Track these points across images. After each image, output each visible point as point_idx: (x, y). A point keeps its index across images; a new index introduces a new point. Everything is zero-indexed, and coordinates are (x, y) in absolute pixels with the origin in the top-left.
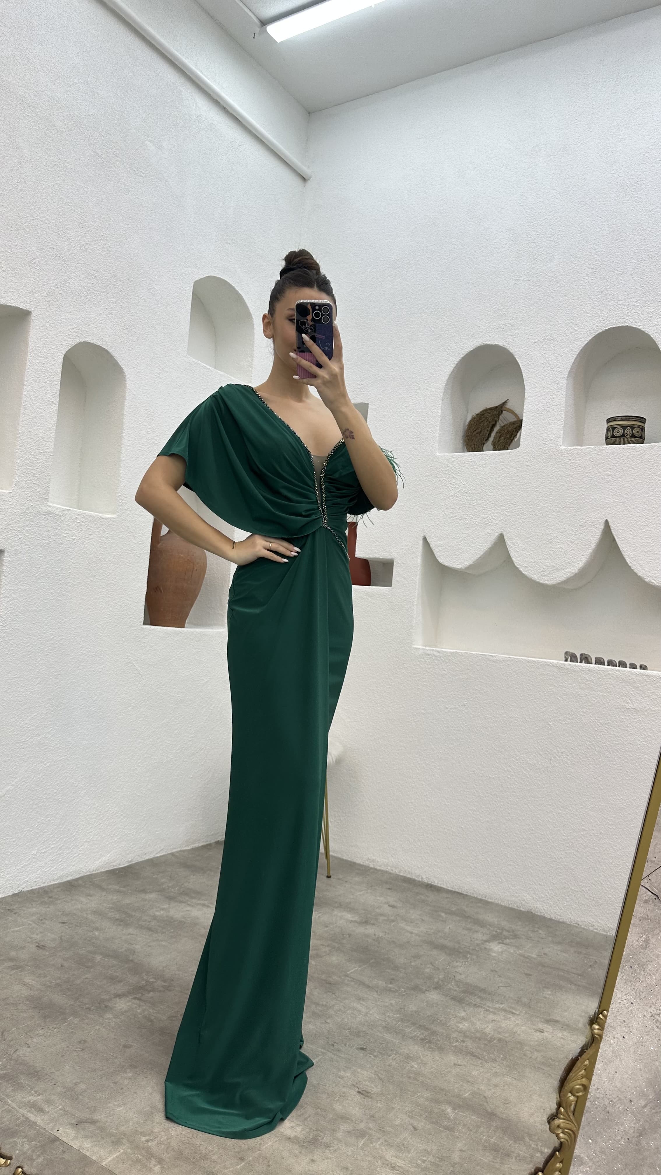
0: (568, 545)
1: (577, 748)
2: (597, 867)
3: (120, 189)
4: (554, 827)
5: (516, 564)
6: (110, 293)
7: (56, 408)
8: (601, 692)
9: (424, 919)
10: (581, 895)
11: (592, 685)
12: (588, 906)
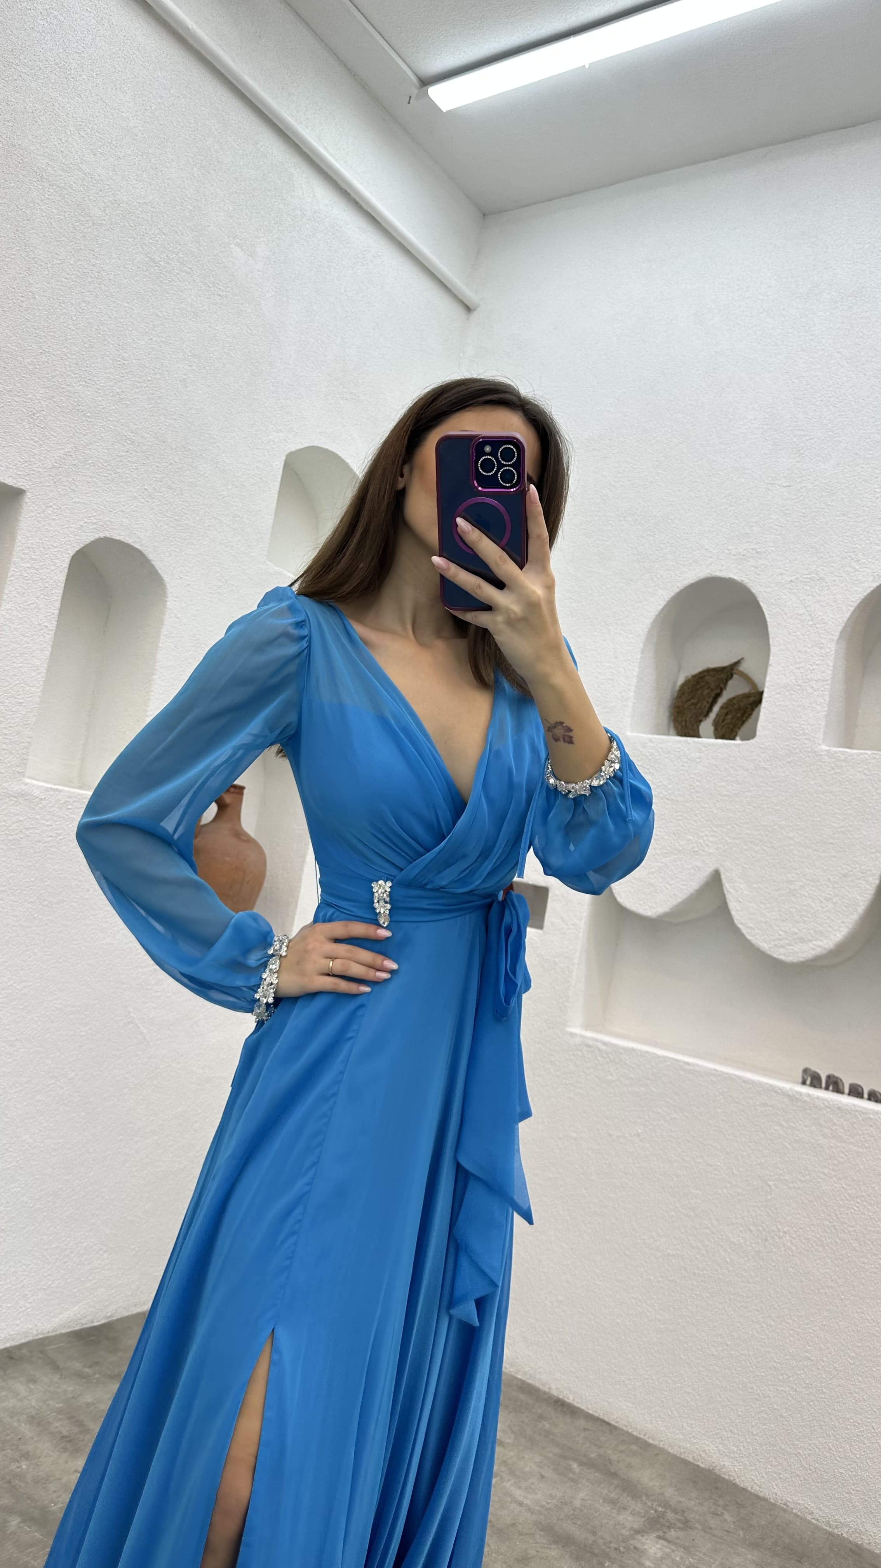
0: (821, 902)
1: (808, 1229)
2: (825, 1422)
3: (184, 312)
4: (762, 1346)
5: (736, 922)
6: (153, 467)
7: (50, 637)
8: (855, 1146)
9: (543, 1473)
10: (796, 1460)
11: (840, 1132)
12: (805, 1479)
